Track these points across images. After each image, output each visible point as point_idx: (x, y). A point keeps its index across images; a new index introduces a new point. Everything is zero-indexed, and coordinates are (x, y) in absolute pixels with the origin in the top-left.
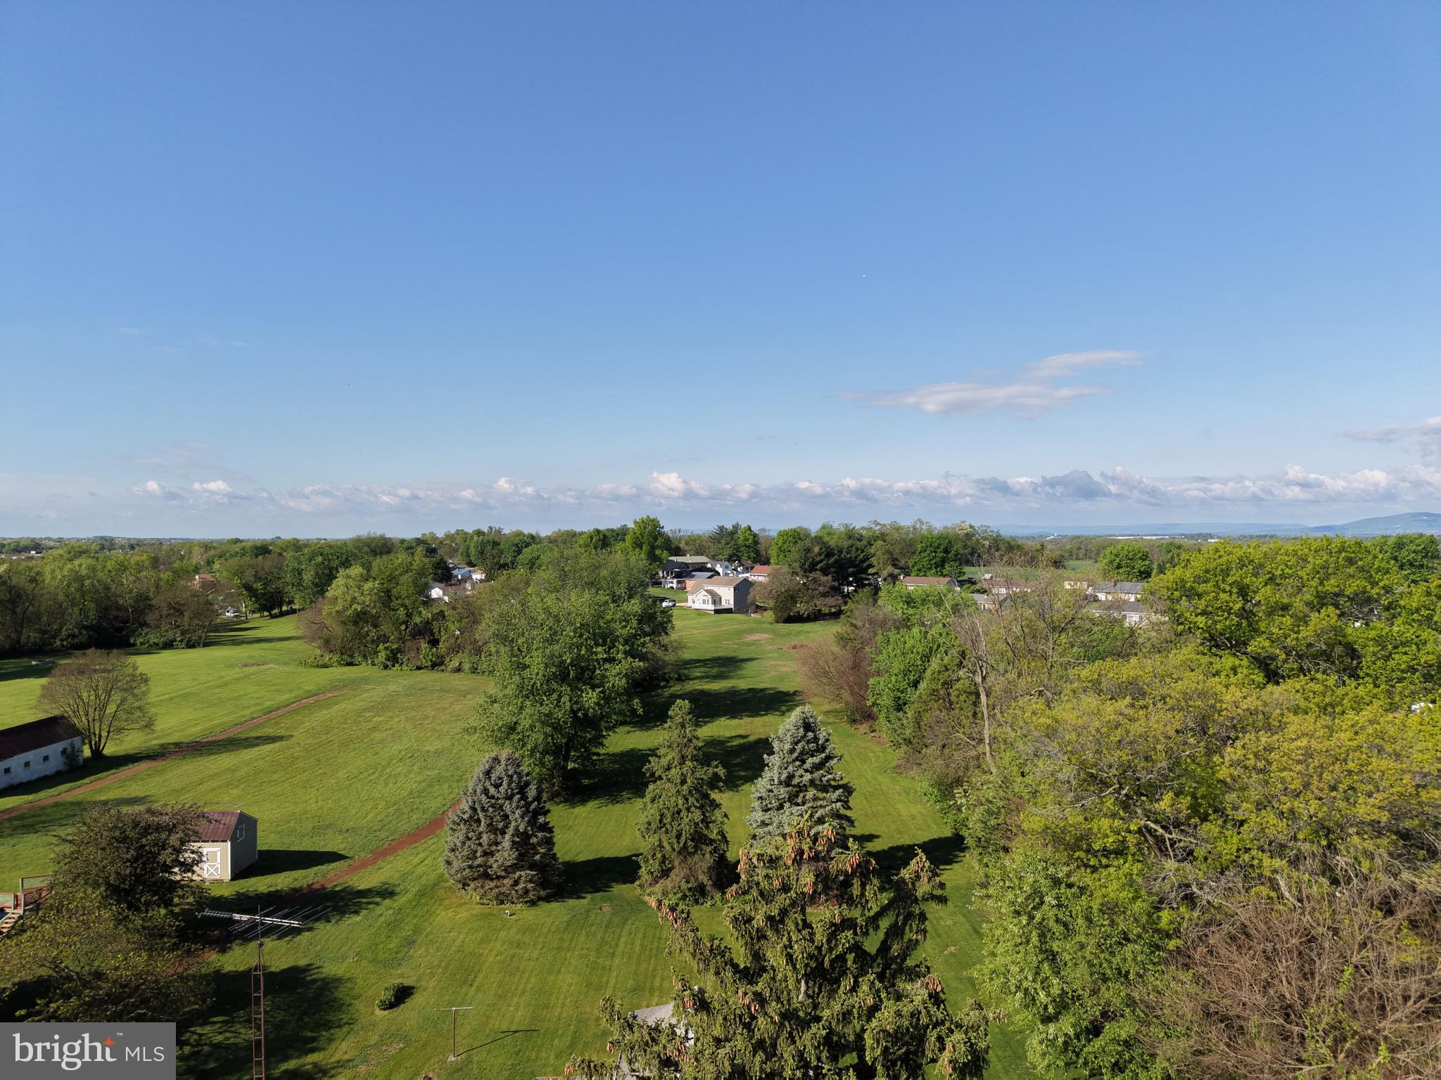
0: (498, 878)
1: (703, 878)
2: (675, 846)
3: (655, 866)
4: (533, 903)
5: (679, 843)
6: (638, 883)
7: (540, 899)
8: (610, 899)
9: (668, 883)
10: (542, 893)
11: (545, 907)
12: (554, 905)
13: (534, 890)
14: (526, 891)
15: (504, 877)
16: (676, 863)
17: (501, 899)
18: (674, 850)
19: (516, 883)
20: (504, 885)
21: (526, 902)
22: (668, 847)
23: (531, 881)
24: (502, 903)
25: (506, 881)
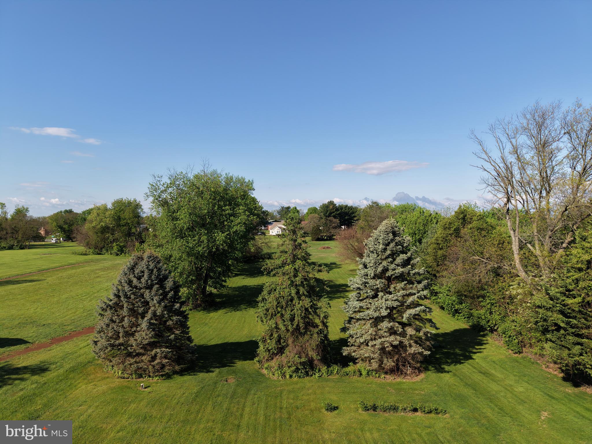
0: (138, 355)
1: (313, 354)
2: (290, 328)
3: (272, 344)
4: (168, 376)
5: (292, 325)
6: (257, 359)
7: (175, 373)
8: (234, 372)
9: (283, 359)
10: (177, 368)
11: (179, 379)
12: (187, 378)
13: (170, 365)
14: (163, 367)
15: (143, 355)
16: (290, 341)
17: (140, 373)
18: (288, 331)
19: (154, 358)
20: (142, 361)
21: (162, 375)
22: (283, 328)
23: (166, 357)
24: (140, 376)
25: (144, 358)
